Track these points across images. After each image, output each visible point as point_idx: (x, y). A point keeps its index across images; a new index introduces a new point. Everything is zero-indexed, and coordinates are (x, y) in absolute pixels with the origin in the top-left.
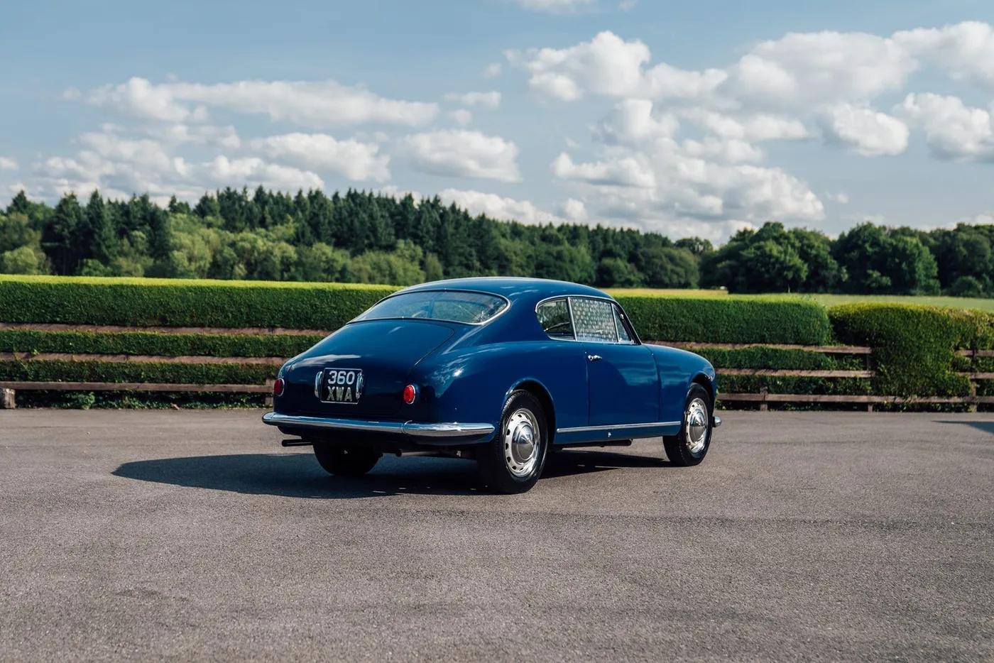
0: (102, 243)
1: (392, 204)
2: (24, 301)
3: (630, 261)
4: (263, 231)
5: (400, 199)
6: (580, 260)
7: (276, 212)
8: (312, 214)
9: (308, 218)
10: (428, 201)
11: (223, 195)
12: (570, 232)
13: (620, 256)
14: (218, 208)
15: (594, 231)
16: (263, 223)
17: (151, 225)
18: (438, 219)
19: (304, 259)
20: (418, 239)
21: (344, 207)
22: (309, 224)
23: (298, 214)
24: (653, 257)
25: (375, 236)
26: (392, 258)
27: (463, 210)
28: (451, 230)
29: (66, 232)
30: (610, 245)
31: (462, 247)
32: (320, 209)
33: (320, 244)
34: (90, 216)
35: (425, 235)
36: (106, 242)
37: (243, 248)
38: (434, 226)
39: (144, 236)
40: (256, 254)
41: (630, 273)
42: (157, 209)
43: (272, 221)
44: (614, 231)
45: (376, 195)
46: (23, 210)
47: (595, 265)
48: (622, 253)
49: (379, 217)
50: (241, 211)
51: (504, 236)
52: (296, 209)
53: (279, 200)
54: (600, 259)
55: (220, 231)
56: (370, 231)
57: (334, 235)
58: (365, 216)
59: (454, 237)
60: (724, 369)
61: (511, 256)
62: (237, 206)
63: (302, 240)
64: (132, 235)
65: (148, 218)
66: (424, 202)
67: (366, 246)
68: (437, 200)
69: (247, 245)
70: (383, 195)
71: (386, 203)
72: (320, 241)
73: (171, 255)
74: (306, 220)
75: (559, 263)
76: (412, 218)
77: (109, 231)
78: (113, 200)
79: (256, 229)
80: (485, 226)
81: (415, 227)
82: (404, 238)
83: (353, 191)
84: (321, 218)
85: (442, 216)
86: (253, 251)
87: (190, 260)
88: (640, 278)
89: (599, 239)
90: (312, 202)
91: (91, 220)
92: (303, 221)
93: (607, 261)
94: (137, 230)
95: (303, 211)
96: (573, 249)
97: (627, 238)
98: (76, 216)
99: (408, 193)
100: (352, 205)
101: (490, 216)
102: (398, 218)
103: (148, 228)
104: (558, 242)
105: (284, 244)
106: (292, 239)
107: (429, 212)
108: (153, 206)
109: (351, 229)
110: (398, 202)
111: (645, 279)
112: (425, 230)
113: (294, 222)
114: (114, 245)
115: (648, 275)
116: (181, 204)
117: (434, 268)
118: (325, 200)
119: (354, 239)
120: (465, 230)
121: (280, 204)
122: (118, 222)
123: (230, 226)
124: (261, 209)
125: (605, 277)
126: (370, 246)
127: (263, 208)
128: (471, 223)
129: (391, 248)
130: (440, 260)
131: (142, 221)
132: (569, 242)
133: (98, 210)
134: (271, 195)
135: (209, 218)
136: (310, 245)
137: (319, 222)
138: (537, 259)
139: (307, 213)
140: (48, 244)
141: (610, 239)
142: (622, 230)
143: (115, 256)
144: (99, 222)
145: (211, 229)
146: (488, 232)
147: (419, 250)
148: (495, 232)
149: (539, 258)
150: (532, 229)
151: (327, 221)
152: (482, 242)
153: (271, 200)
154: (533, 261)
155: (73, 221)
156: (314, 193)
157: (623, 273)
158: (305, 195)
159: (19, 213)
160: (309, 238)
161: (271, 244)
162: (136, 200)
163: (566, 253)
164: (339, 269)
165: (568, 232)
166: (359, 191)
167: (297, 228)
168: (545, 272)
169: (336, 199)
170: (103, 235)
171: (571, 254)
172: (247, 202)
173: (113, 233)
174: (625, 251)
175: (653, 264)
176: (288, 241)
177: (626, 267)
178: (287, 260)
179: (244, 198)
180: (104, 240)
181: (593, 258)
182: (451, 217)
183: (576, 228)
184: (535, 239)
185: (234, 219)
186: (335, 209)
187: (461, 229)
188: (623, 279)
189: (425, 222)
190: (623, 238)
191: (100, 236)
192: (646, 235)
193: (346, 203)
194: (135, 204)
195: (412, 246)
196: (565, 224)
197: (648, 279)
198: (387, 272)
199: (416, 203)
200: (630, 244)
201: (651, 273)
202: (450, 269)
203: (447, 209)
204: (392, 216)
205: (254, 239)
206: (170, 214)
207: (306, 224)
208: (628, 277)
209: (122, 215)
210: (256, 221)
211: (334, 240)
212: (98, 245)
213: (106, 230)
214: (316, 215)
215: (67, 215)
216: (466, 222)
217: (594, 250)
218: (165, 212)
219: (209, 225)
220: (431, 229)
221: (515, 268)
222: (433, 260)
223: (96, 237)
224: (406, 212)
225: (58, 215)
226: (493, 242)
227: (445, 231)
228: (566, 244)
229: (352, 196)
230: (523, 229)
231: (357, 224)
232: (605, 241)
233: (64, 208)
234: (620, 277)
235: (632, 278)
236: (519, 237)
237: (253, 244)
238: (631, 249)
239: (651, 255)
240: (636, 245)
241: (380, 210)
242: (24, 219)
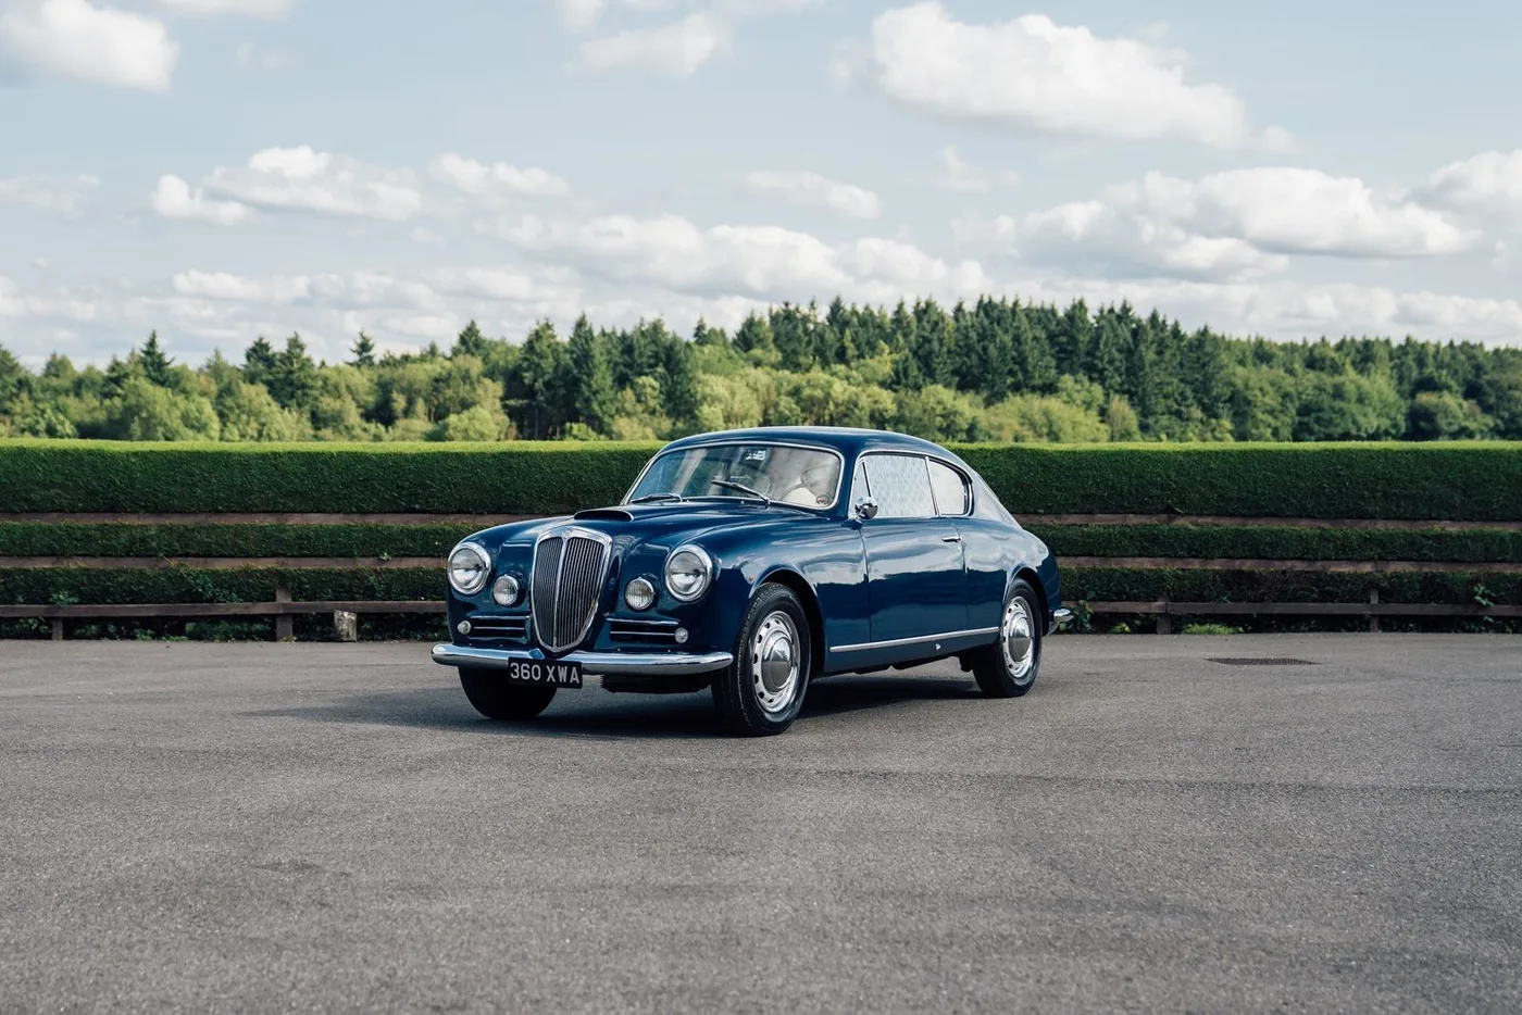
0: (592, 398)
1: (1050, 316)
2: (368, 480)
3: (1466, 396)
4: (840, 368)
5: (1065, 309)
6: (1376, 397)
7: (862, 339)
8: (921, 340)
9: (914, 346)
10: (1111, 311)
11: (778, 315)
12: (1358, 351)
13: (1449, 388)
14: (771, 336)
15: (1400, 347)
16: (841, 356)
17: (666, 366)
18: (1130, 339)
19: (907, 413)
20: (1095, 373)
21: (973, 326)
22: (915, 353)
23: (897, 340)
24: (1510, 388)
25: (1025, 371)
26: (1053, 404)
27: (1170, 322)
28: (1150, 356)
29: (539, 385)
30: (1430, 370)
31: (1168, 384)
32: (933, 330)
33: (933, 387)
34: (574, 356)
35: (1107, 366)
36: (599, 396)
37: (811, 399)
38: (1120, 351)
39: (656, 384)
40: (831, 406)
41: (1467, 417)
42: (675, 340)
43: (856, 353)
44: (1437, 346)
45: (1024, 304)
46: (474, 350)
47: (1404, 405)
48: (1452, 383)
49: (1029, 341)
50: (807, 338)
51: (1241, 363)
52: (894, 332)
53: (867, 320)
54: (1413, 395)
55: (774, 372)
56: (1016, 363)
57: (955, 372)
58: (1008, 339)
59: (1156, 369)
60: (1505, 565)
61: (1256, 396)
62: (800, 330)
63: (904, 381)
64: (637, 384)
65: (663, 356)
66: (1105, 313)
67: (1009, 387)
68: (1126, 309)
69: (818, 393)
70: (1037, 304)
71: (1043, 316)
72: (935, 382)
73: (696, 412)
74: (910, 350)
75: (1338, 404)
76: (1084, 338)
77: (603, 378)
78: (608, 330)
79: (833, 366)
80: (1208, 348)
81: (1089, 354)
82: (1073, 372)
83: (986, 300)
84: (936, 346)
85: (1135, 333)
86: (828, 403)
87: (728, 419)
88: (1486, 425)
89: (1410, 360)
90: (919, 320)
91: (576, 362)
92: (907, 351)
93: (1425, 398)
94: (646, 375)
95: (905, 336)
96: (1364, 381)
97: (1462, 357)
98: (553, 357)
99: (1078, 298)
100: (986, 322)
101: (1216, 330)
102: (1063, 339)
103: (660, 369)
104: (1336, 369)
105: (875, 389)
106: (889, 381)
107: (1113, 329)
108: (670, 336)
109: (984, 361)
110: (1061, 314)
111: (1496, 425)
112: (1106, 358)
113: (891, 353)
114: (611, 401)
115: (1502, 418)
116: (712, 331)
117: (1124, 419)
118: (942, 318)
119: (990, 377)
120: (1174, 355)
121: (870, 325)
122: (616, 364)
123: (790, 362)
124: (839, 336)
125: (1423, 424)
126: (1016, 388)
127: (842, 333)
128: (1185, 343)
129: (1049, 389)
130: (1133, 405)
131: (652, 361)
132: (1355, 368)
133: (586, 347)
134: (855, 312)
135: (757, 352)
136: (918, 388)
137: (931, 352)
138: (1300, 398)
139: (912, 337)
140: (512, 402)
141: (1430, 360)
142: (1451, 344)
143: (612, 416)
144: (587, 364)
145: (759, 369)
146: (1213, 356)
147: (1097, 390)
148: (1224, 357)
149: (1304, 397)
150: (1291, 349)
151: (945, 349)
152: (1205, 375)
153: (855, 320)
154: (1292, 401)
155: (548, 364)
156: (923, 305)
157: (1454, 417)
158: (909, 310)
159: (468, 356)
160: (916, 377)
161: (854, 389)
162: (643, 329)
163: (1350, 389)
164: (966, 427)
165: (1353, 352)
166: (997, 299)
167: (895, 362)
168: (1312, 420)
169: (960, 314)
170: (595, 386)
171: (1359, 388)
172: (816, 324)
173: (609, 381)
174: (1457, 381)
175: (1509, 400)
176: (882, 384)
177: (1460, 406)
178: (881, 414)
179: (812, 318)
180: (595, 393)
181: (1401, 393)
182: (1151, 334)
183: (1367, 344)
184: (1296, 366)
185: (795, 352)
186: (958, 330)
187: (1168, 354)
188: (1455, 428)
189: (1106, 344)
190: (1453, 357)
191: (590, 386)
192: (1497, 351)
193: (975, 319)
194: (643, 333)
195: (1087, 384)
196: (1348, 339)
197: (1502, 427)
198: (1045, 430)
199: (1091, 315)
200: (1468, 367)
201: (1506, 415)
202: (1151, 421)
203: (1144, 322)
204: (1051, 337)
205: (828, 382)
206: (696, 347)
207: (911, 356)
208: (1464, 424)
209: (623, 352)
210: (830, 354)
211: (957, 379)
212: (587, 401)
213: (598, 376)
214: (927, 340)
215: (541, 356)
216: (1175, 342)
217: (1401, 380)
218: (688, 345)
219: (757, 364)
220: (1117, 356)
221: (1260, 416)
222: (1120, 406)
223: (584, 387)
224: (1074, 330)
225: (528, 356)
226: (1223, 374)
227: (1141, 358)
228: (1351, 372)
229: (986, 307)
230: (1274, 350)
231: (993, 351)
232: (1421, 363)
233: (537, 345)
234: (1450, 424)
235: (1472, 425)
236: (1268, 363)
237: (826, 390)
238: (1470, 377)
239: (1506, 386)
240: (1478, 368)
241: (1031, 328)
242: (476, 365)
